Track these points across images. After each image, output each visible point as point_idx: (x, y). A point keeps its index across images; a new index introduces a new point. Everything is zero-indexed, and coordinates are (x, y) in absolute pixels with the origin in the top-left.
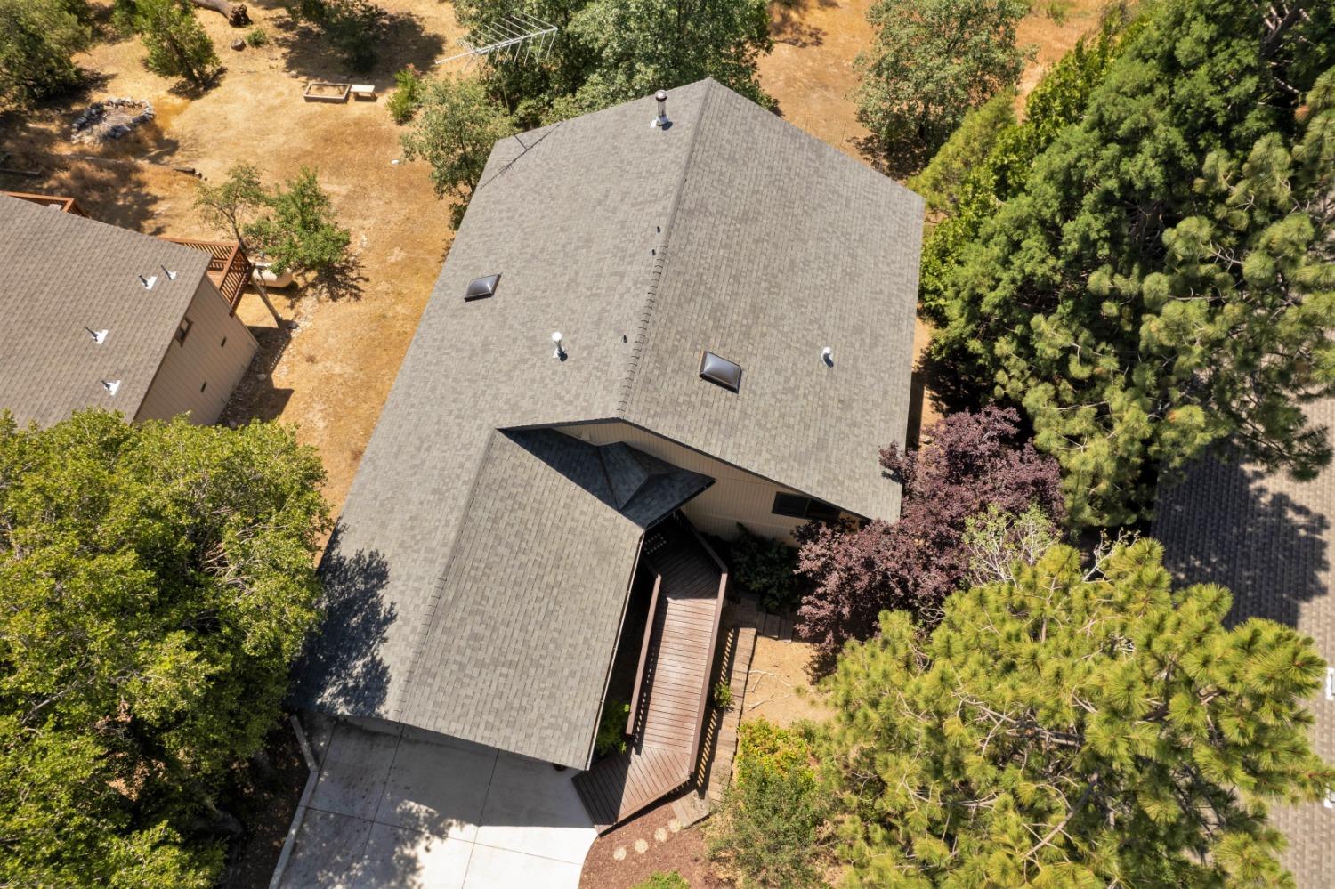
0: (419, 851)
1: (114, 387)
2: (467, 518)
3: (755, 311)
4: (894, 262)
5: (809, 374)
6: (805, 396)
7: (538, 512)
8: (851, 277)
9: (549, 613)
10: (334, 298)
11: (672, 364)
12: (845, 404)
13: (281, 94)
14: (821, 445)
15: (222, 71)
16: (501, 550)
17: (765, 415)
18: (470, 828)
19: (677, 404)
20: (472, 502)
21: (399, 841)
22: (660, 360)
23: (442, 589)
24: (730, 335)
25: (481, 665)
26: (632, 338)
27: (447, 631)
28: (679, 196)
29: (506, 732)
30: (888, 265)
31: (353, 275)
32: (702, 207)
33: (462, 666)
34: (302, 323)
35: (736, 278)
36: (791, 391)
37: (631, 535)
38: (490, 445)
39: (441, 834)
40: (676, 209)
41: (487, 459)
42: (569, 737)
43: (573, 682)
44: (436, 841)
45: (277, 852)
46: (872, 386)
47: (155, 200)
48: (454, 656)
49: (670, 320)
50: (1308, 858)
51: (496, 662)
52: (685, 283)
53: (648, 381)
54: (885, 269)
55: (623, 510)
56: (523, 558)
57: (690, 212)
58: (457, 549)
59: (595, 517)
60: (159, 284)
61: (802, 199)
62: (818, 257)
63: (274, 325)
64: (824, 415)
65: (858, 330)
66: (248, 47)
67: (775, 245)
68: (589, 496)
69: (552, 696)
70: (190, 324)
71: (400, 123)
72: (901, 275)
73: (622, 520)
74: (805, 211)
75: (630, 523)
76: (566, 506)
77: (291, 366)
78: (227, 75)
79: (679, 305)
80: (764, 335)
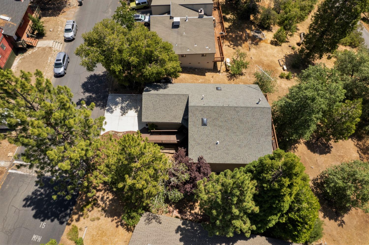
0: (133, 110)
1: (188, 50)
2: (173, 95)
3: (220, 126)
4: (249, 157)
5: (212, 139)
6: (207, 139)
7: (178, 105)
8: (240, 146)
9: (163, 111)
10: (228, 77)
11: (202, 113)
12: (209, 148)
13: (278, 56)
14: (199, 144)
15: (280, 45)
16: (170, 101)
17: (200, 132)
18: (137, 115)
19: (195, 115)
20: (175, 95)
21: (134, 107)
22: (202, 110)
23: (162, 94)
24: (213, 122)
25: (153, 103)
26: (205, 105)
27: (156, 97)
28: (237, 107)
29: (144, 109)
30: (248, 155)
31: (234, 78)
32: (238, 112)
33: (152, 100)
34: (220, 74)
35: (226, 121)
36: (207, 136)
37: (179, 121)
38: (186, 95)
39: (136, 112)
40: (234, 107)
41: (183, 95)
42: (146, 118)
43: (154, 117)
44: (135, 112)
45: (132, 94)
46: (216, 154)
47: (241, 46)
48: (153, 99)
49: (211, 111)
50: (139, 240)
51: (154, 105)
52: (219, 112)
53: (197, 109)
54: (246, 155)
55: (183, 118)
56: (170, 105)
57: (235, 110)
58: (168, 95)
59: (180, 114)
60: (207, 49)
61: (253, 133)
62: (240, 138)
63: (219, 70)
64: (205, 144)
65: (227, 149)
66: (291, 48)
67: (237, 128)
68: (183, 112)
69: (151, 114)
70: (206, 56)
71: (280, 77)
72: (247, 159)
73: (181, 119)
74: (250, 133)
75: (181, 120)
76: (180, 109)
77: (211, 75)
78: (280, 47)
79: (214, 112)
80: (216, 129)
